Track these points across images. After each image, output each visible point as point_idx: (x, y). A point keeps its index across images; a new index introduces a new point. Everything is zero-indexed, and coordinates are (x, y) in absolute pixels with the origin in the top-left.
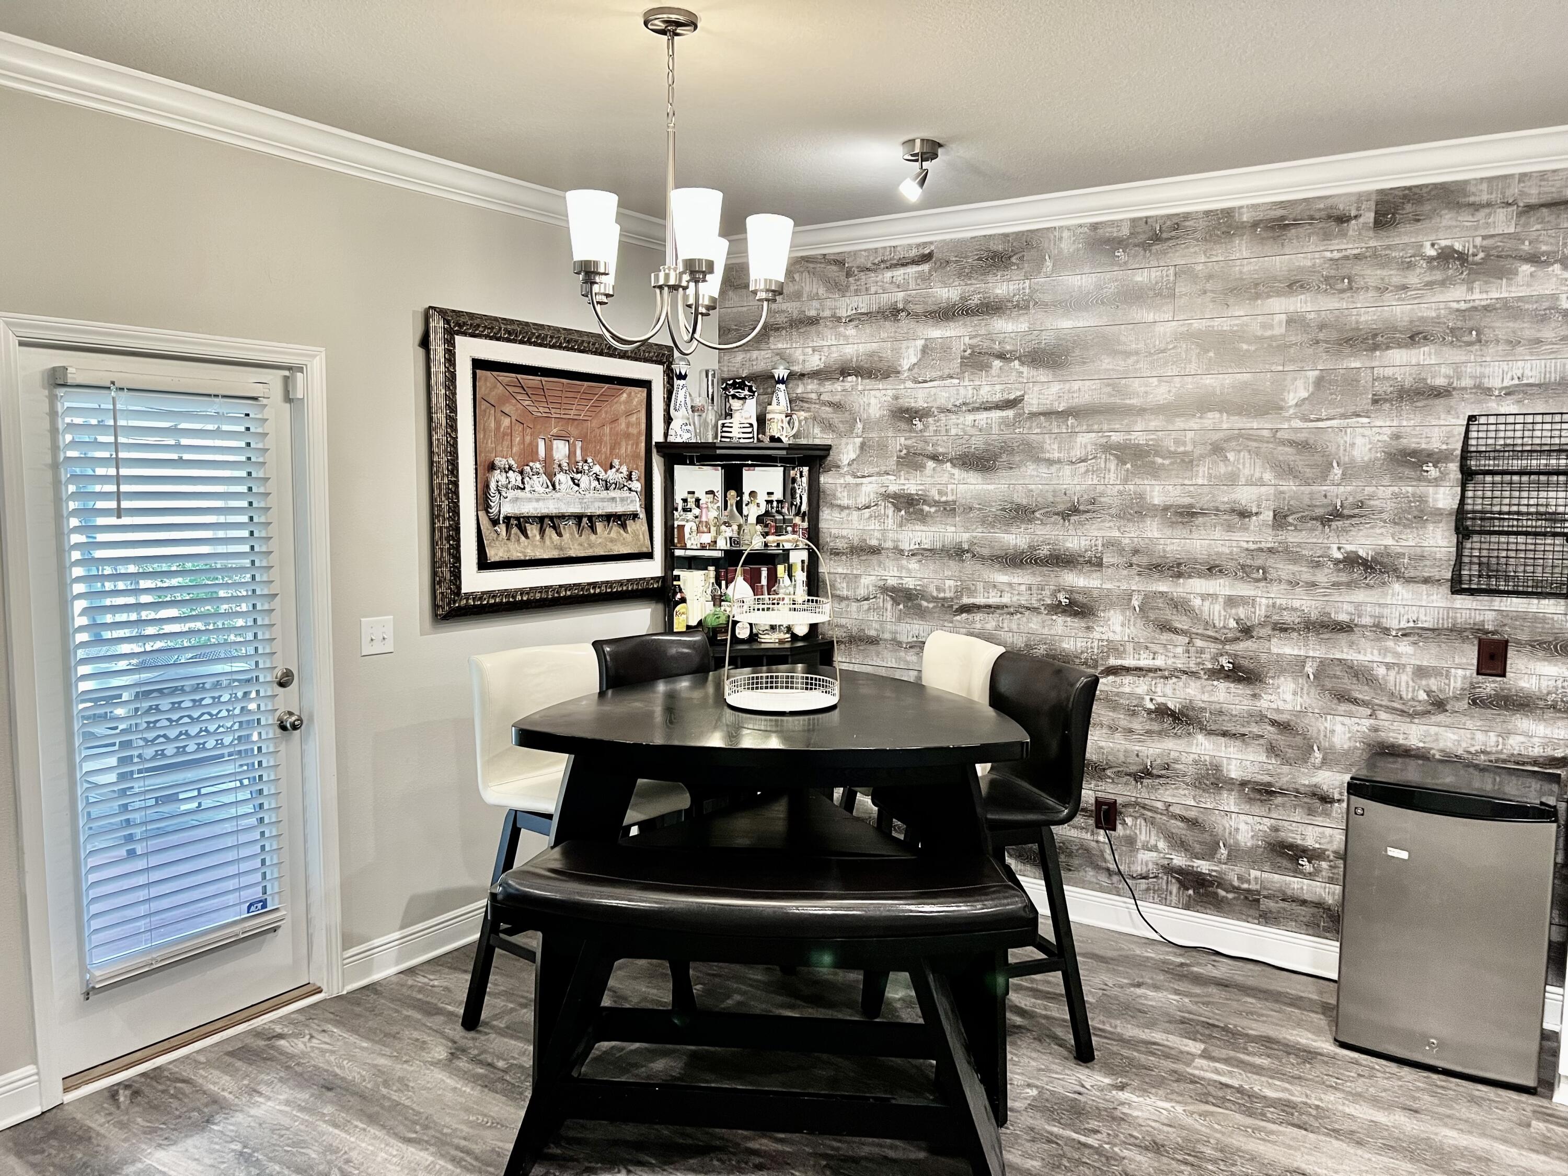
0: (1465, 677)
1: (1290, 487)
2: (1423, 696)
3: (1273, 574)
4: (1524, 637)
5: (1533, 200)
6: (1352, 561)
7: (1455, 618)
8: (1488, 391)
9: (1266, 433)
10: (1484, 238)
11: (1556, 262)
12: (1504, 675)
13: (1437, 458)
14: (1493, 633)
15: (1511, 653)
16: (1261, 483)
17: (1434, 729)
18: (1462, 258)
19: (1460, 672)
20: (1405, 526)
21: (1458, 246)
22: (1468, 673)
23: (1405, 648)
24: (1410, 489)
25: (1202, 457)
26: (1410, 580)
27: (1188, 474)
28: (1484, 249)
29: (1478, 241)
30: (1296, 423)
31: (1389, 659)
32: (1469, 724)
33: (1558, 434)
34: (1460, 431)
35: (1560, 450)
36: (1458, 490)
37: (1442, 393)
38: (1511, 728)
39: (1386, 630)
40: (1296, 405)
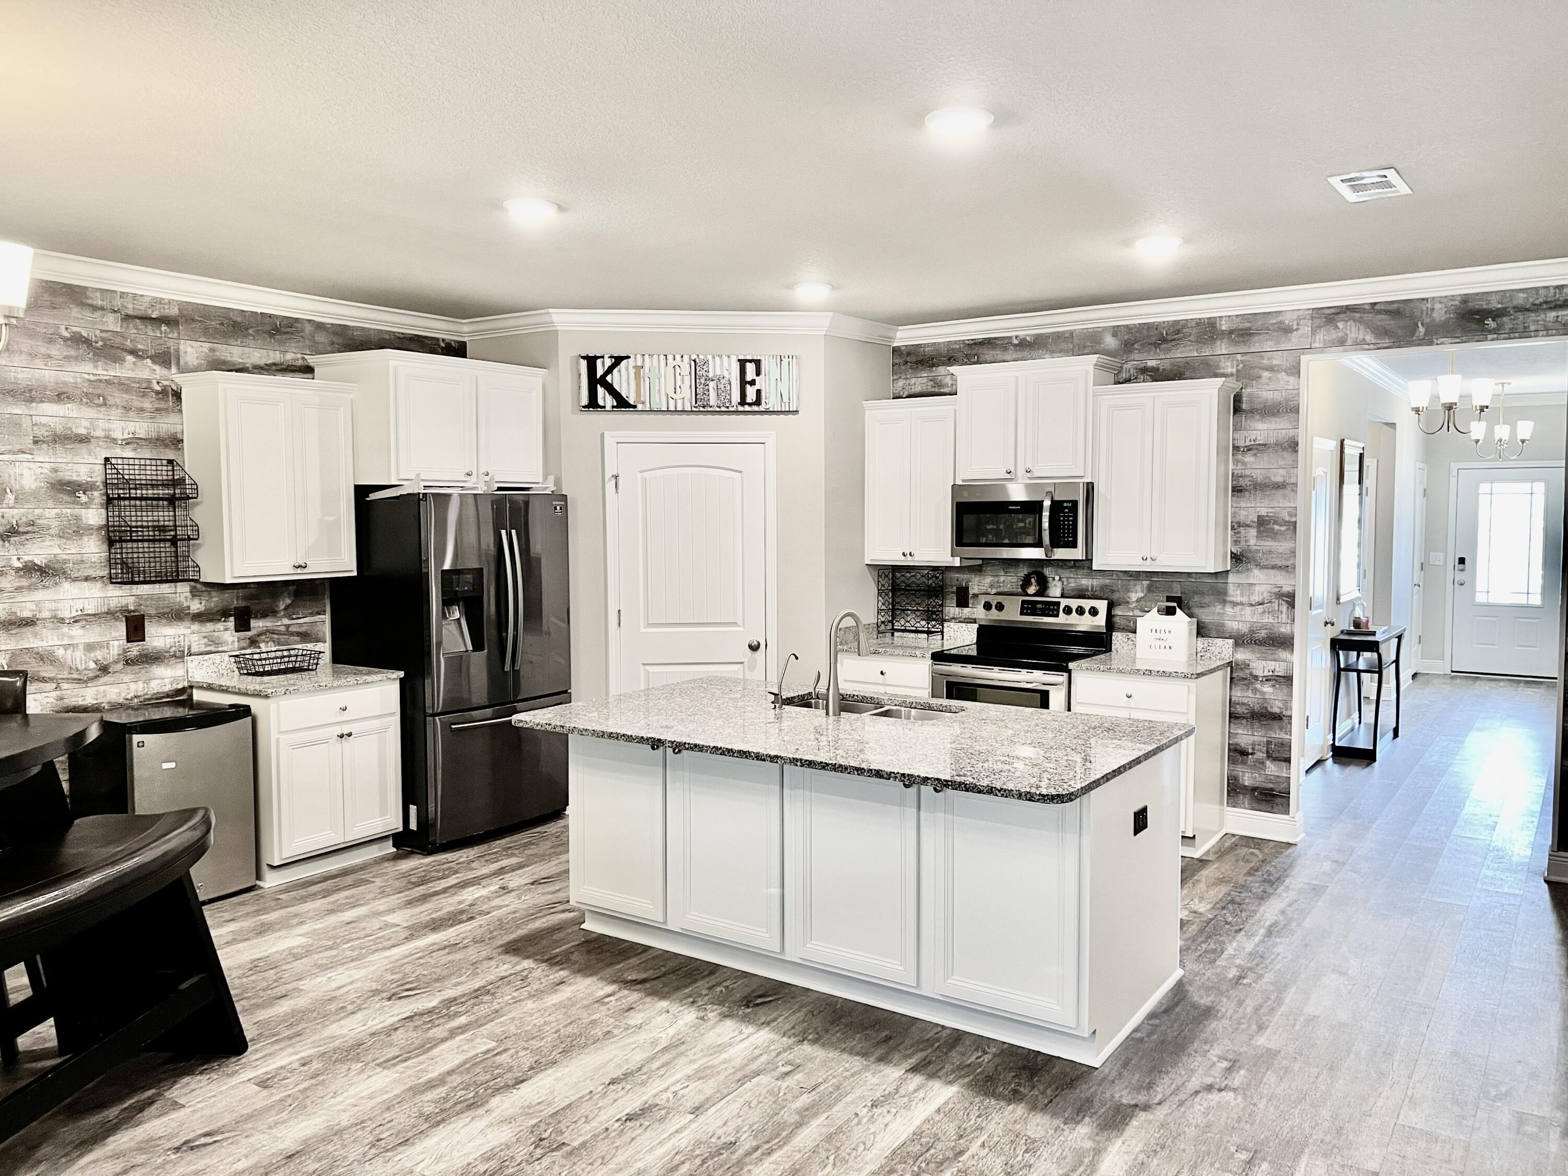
0: (119, 646)
2: (92, 665)
4: (153, 612)
5: (130, 312)
6: (30, 569)
7: (108, 604)
8: (114, 441)
10: (102, 331)
11: (148, 357)
12: (144, 640)
13: (86, 488)
14: (133, 611)
15: (146, 623)
17: (102, 688)
18: (87, 342)
19: (116, 643)
20: (68, 539)
21: (84, 334)
22: (121, 642)
23: (78, 634)
24: (68, 511)
26: (76, 580)
28: (103, 339)
29: (98, 332)
31: (66, 642)
32: (126, 678)
33: (164, 474)
34: (102, 467)
35: (164, 485)
36: (103, 511)
37: (84, 440)
38: (151, 675)
39: (62, 621)
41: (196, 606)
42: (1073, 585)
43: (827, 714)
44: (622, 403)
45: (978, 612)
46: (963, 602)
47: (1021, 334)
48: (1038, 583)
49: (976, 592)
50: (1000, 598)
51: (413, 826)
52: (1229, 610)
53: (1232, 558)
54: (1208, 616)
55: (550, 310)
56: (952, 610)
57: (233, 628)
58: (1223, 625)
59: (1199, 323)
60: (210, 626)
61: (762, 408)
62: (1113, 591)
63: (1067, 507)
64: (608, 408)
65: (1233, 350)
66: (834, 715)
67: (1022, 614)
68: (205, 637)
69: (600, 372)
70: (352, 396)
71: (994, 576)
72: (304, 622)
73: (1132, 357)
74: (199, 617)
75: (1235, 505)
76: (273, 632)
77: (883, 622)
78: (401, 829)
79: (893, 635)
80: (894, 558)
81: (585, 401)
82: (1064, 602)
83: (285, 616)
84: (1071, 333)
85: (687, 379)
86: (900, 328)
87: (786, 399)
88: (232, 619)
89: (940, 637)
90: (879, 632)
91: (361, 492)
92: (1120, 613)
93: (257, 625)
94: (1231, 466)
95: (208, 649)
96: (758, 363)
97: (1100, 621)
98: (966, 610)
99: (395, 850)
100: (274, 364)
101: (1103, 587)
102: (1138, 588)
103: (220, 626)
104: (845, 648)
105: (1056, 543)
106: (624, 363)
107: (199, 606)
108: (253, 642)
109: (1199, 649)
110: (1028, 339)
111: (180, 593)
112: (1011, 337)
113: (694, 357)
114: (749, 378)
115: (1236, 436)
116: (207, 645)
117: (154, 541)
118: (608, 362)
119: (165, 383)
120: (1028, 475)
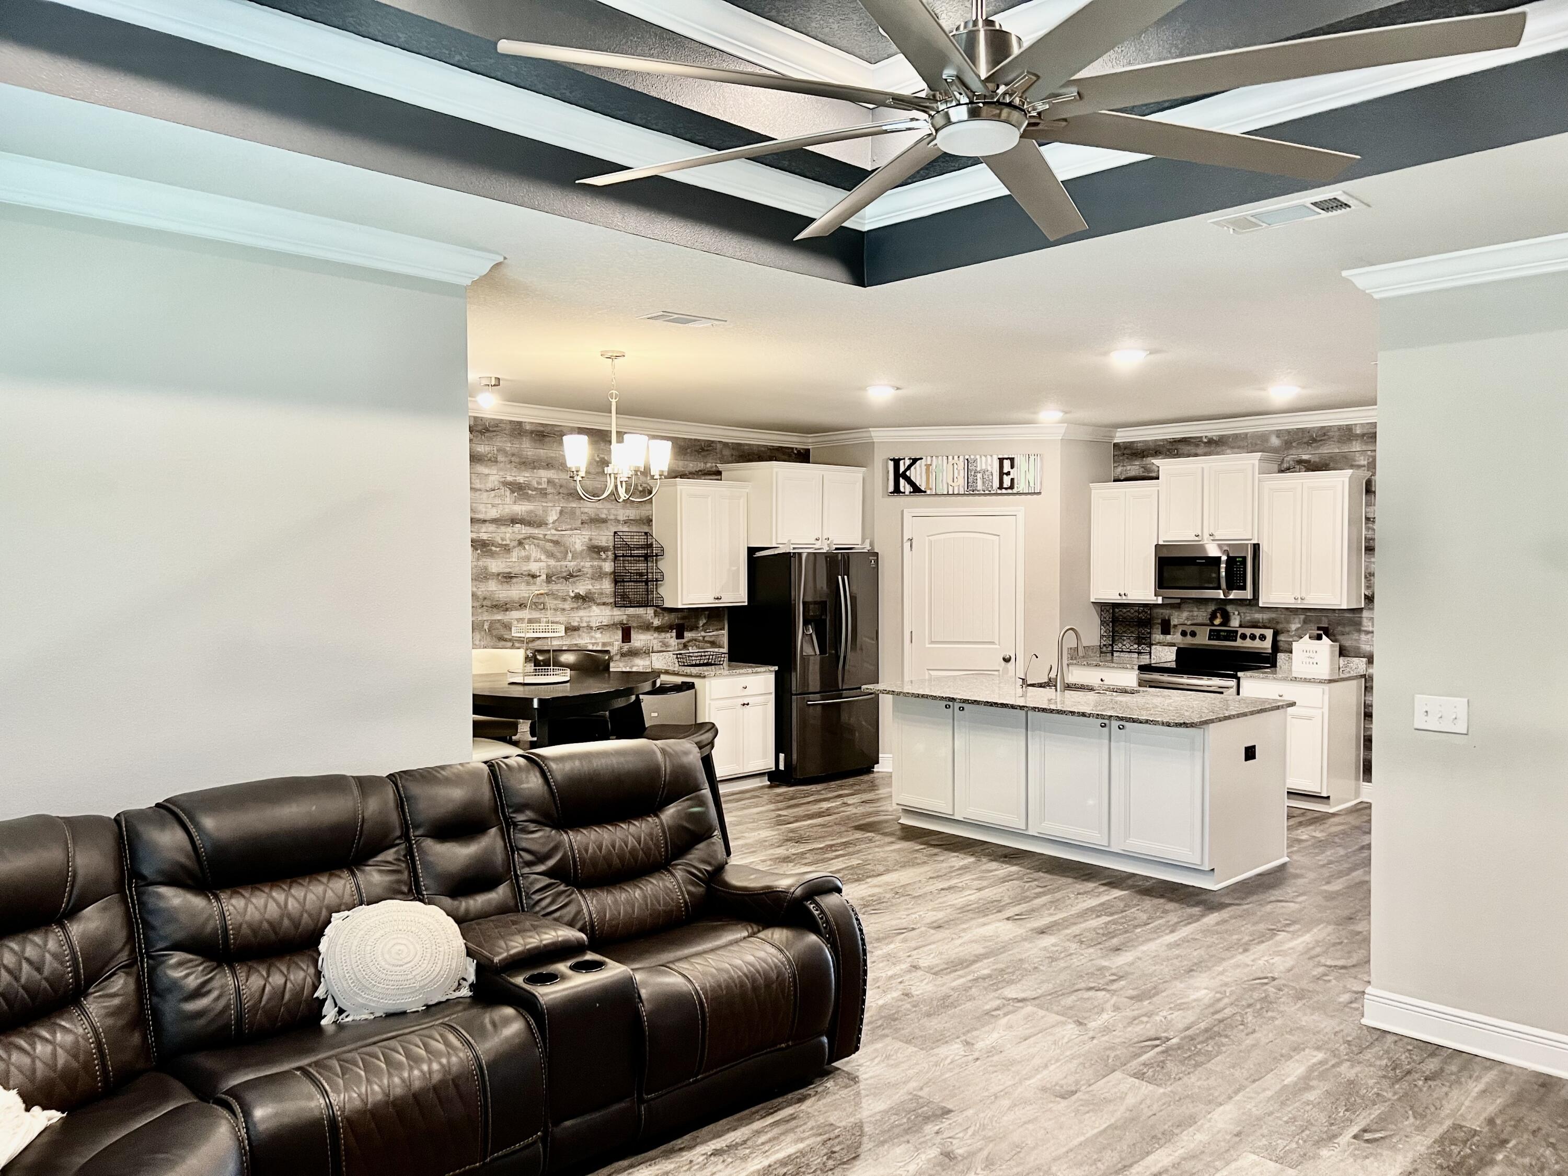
1: (552, 562)
3: (548, 606)
4: (635, 625)
6: (578, 597)
7: (614, 620)
8: (619, 521)
9: (541, 536)
12: (630, 642)
13: (605, 549)
14: (625, 624)
15: (632, 632)
16: (540, 560)
19: (617, 643)
20: (596, 580)
22: (619, 642)
23: (599, 636)
24: (596, 563)
25: (514, 547)
26: (598, 604)
27: (508, 556)
30: (554, 532)
31: (593, 641)
32: (621, 665)
33: (642, 541)
34: (612, 538)
35: (642, 547)
36: (613, 563)
37: (604, 521)
38: (633, 663)
39: (591, 628)
40: (553, 523)
41: (656, 622)
42: (1249, 618)
43: (1056, 690)
44: (916, 490)
45: (1176, 637)
46: (1166, 630)
47: (1209, 434)
48: (1222, 617)
49: (1176, 623)
50: (1193, 628)
51: (782, 767)
52: (1363, 637)
53: (1365, 599)
54: (1348, 642)
55: (870, 429)
56: (1158, 637)
57: (675, 636)
58: (1359, 648)
59: (1340, 428)
60: (663, 635)
61: (1015, 491)
62: (1278, 623)
63: (1239, 561)
64: (907, 493)
65: (1364, 448)
66: (1061, 691)
67: (1209, 639)
68: (661, 642)
69: (902, 469)
70: (747, 490)
71: (1190, 611)
72: (711, 634)
73: (1291, 452)
74: (659, 629)
75: (1367, 560)
76: (696, 640)
77: (1104, 645)
78: (774, 769)
79: (1113, 655)
80: (1112, 596)
81: (891, 489)
82: (1241, 631)
83: (702, 630)
84: (1246, 434)
85: (962, 472)
86: (1119, 430)
87: (1032, 484)
88: (674, 631)
89: (1148, 656)
90: (1101, 652)
91: (751, 551)
92: (1283, 639)
93: (688, 635)
94: (1364, 532)
95: (662, 649)
96: (1012, 460)
97: (1267, 645)
98: (1168, 637)
99: (769, 783)
100: (700, 471)
101: (1271, 620)
102: (1297, 620)
103: (668, 635)
104: (1075, 661)
105: (1231, 587)
106: (918, 462)
107: (658, 622)
108: (685, 646)
109: (1341, 666)
110: (1214, 438)
111: (648, 613)
112: (1202, 437)
113: (967, 457)
114: (1005, 471)
115: (1368, 510)
116: (661, 647)
117: (636, 582)
118: (908, 462)
119: (644, 485)
120: (1212, 538)
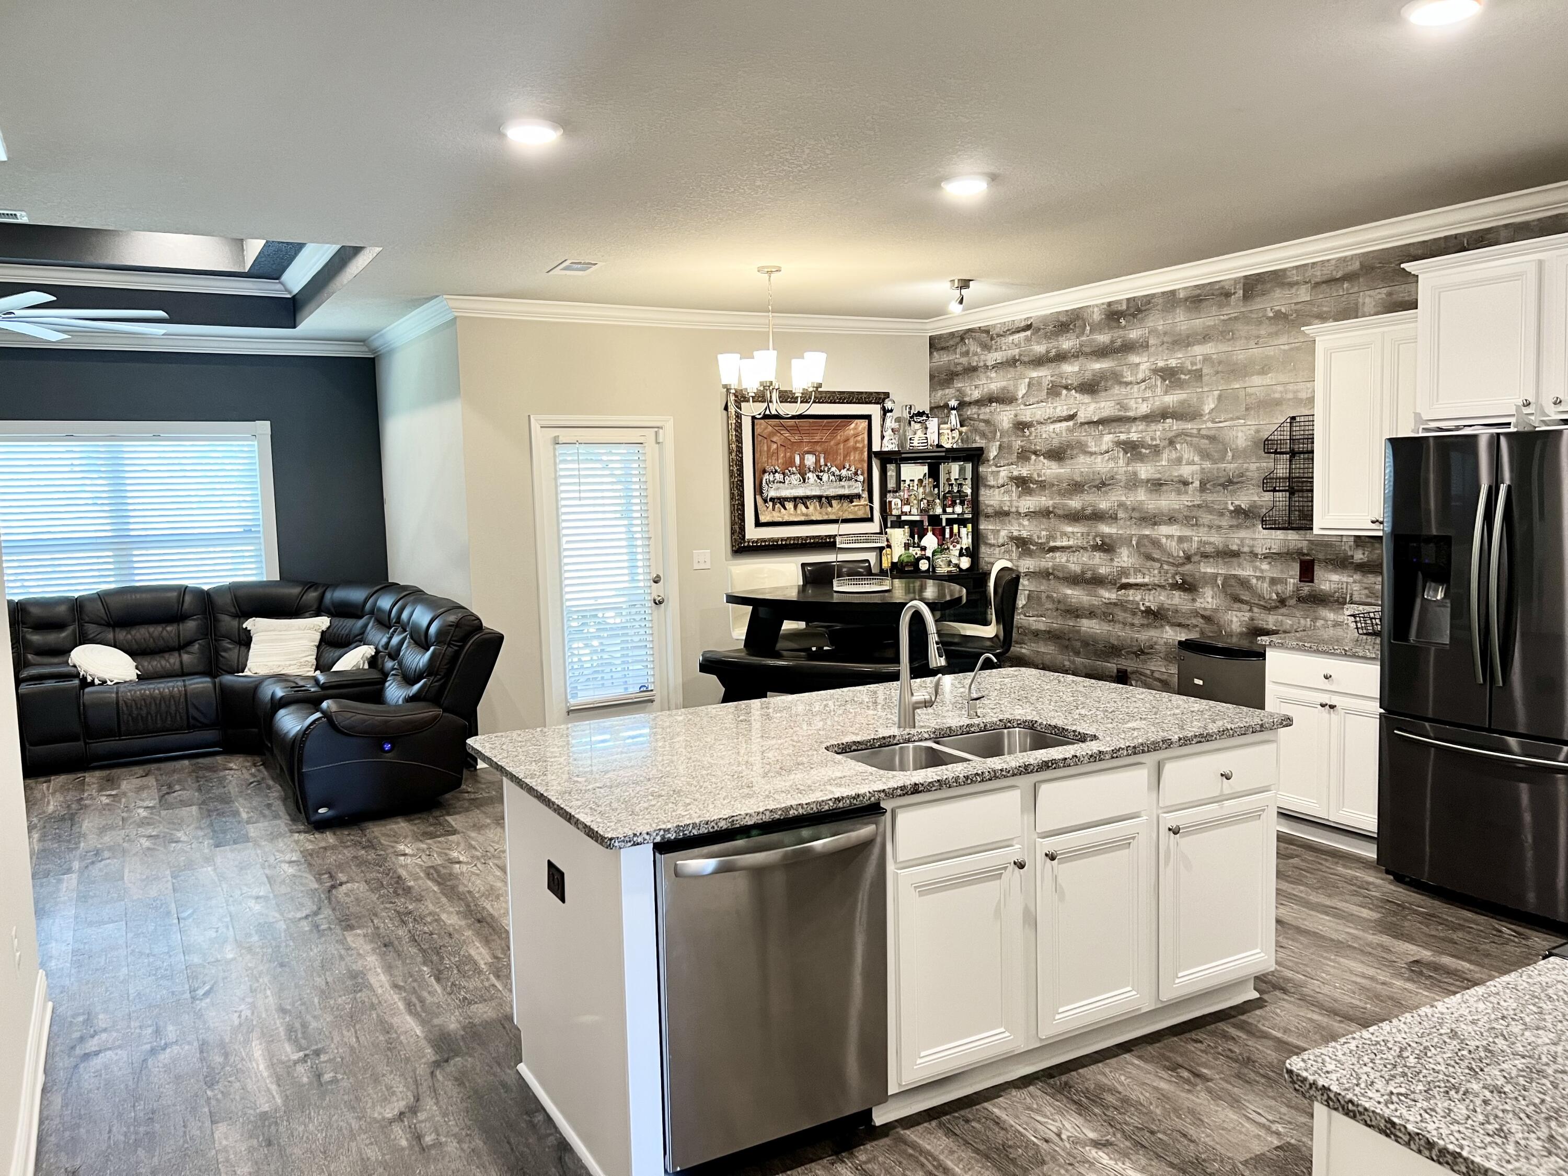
0: (1294, 584)
1: (1207, 465)
2: (1274, 597)
3: (1201, 521)
4: (1321, 556)
5: (1318, 280)
6: (1238, 511)
7: (1289, 546)
9: (1195, 431)
10: (1296, 304)
11: (1330, 317)
12: (1312, 581)
14: (1307, 555)
15: (1316, 568)
16: (1192, 463)
17: (1280, 618)
18: (1285, 317)
19: (1292, 580)
21: (1283, 310)
22: (1296, 581)
23: (1265, 566)
25: (1164, 448)
27: (1158, 459)
28: (1295, 311)
29: (1292, 306)
30: (1210, 425)
31: (1258, 574)
34: (1289, 426)
36: (1288, 464)
37: (1276, 403)
38: (1318, 615)
39: (1256, 555)
40: (1209, 413)
41: (1359, 556)
60: (1371, 578)
68: (1366, 588)
74: (1361, 567)
95: (1369, 600)
107: (1362, 556)
116: (1368, 597)
